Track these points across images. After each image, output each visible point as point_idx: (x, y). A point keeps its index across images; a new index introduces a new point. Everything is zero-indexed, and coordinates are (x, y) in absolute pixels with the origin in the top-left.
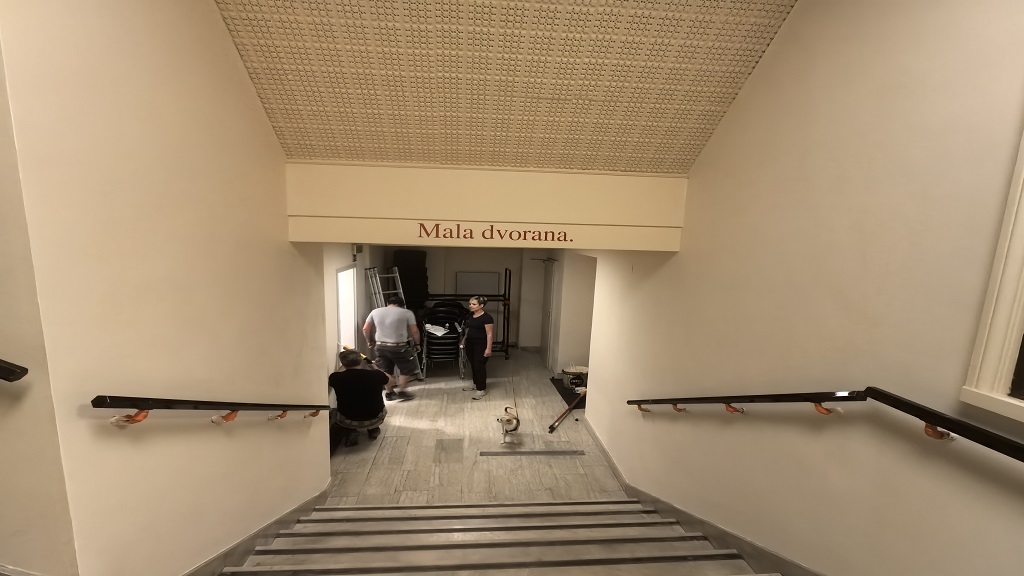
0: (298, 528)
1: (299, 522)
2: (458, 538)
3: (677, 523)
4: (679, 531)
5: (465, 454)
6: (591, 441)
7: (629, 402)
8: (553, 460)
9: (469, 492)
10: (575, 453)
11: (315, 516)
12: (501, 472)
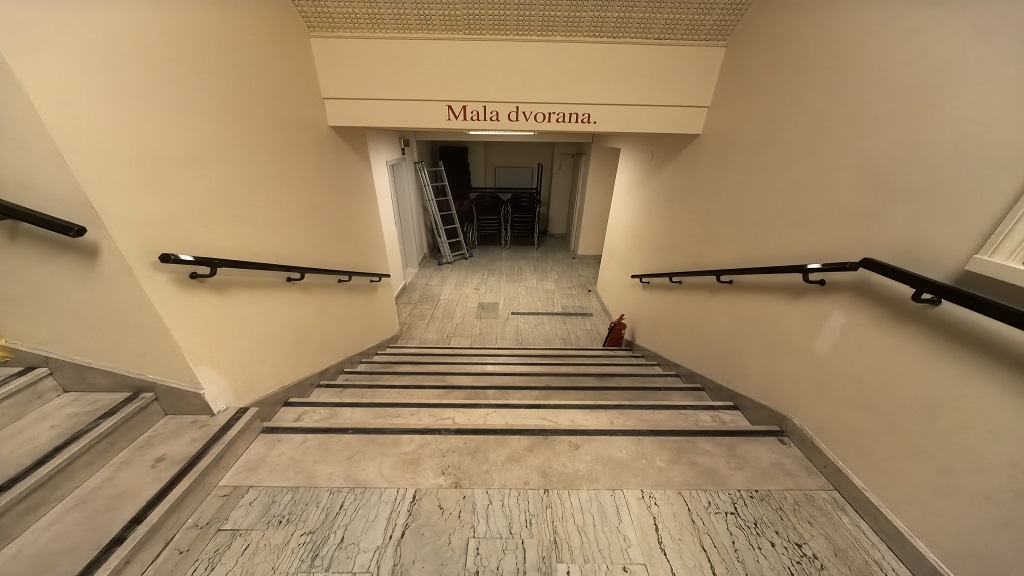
0: (376, 358)
1: (377, 354)
2: (489, 369)
3: (658, 365)
4: (658, 370)
5: (500, 313)
6: (599, 307)
7: (633, 277)
8: (567, 319)
9: (502, 339)
10: (585, 314)
11: (389, 351)
12: (527, 326)
